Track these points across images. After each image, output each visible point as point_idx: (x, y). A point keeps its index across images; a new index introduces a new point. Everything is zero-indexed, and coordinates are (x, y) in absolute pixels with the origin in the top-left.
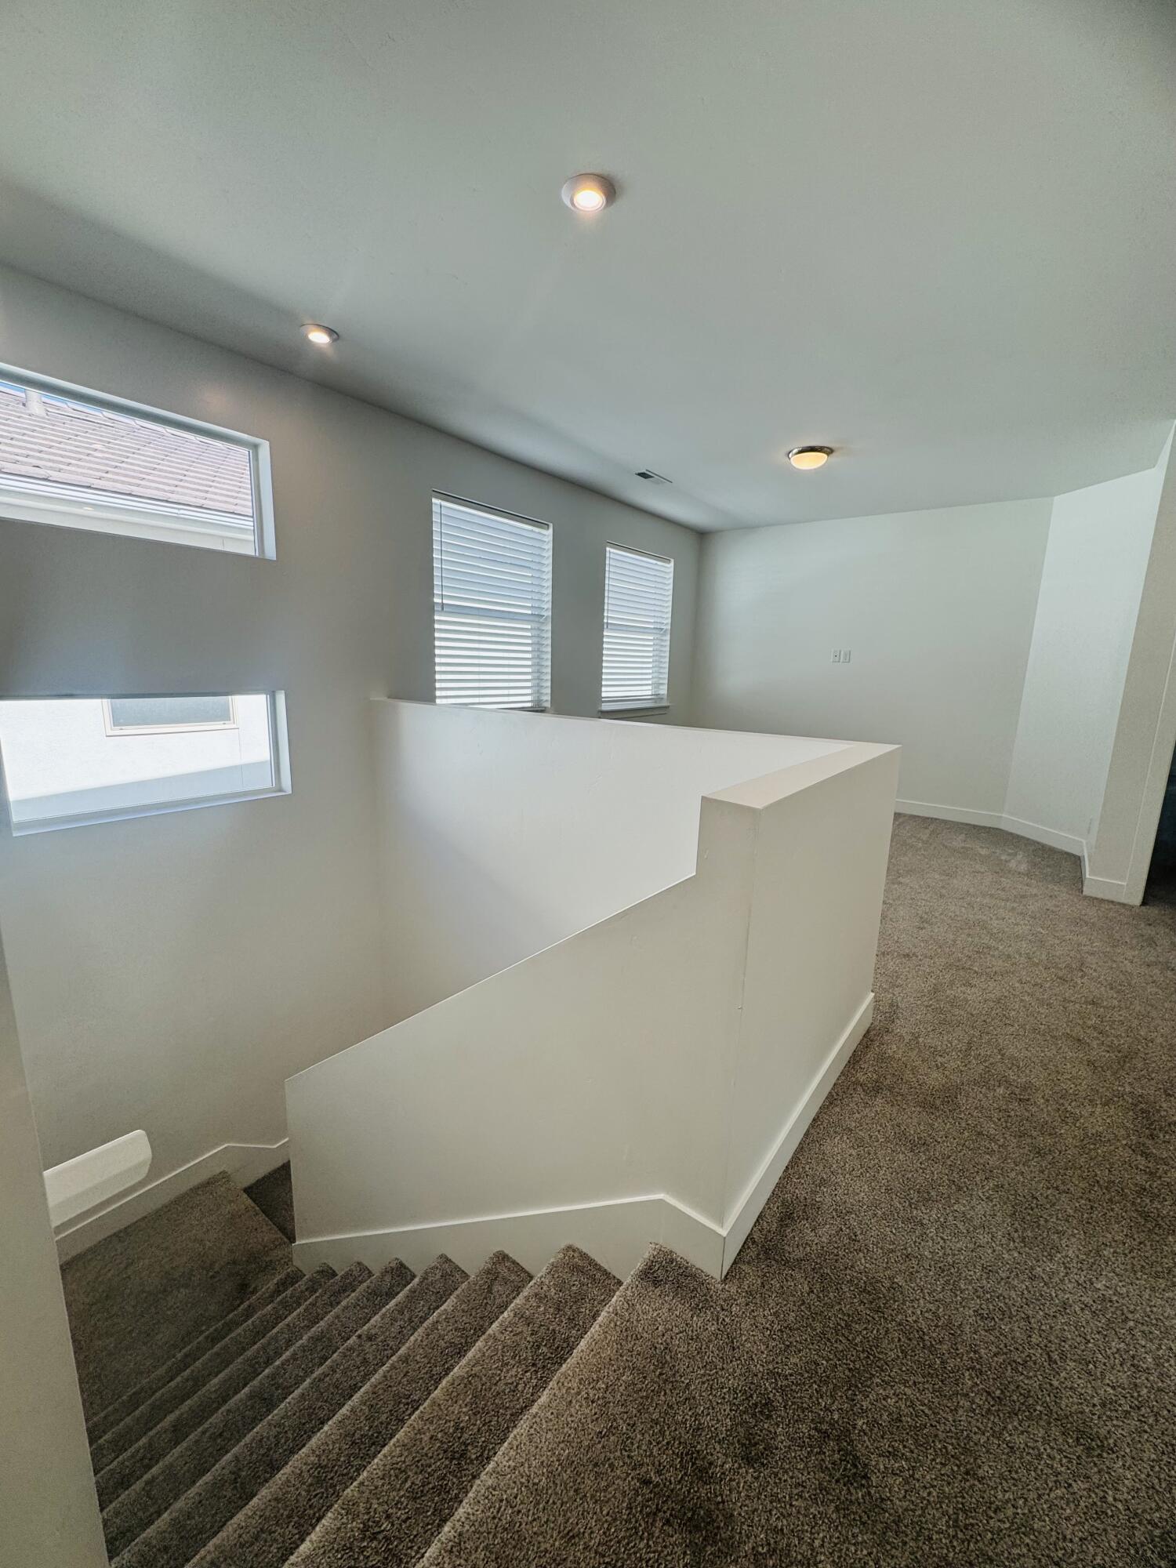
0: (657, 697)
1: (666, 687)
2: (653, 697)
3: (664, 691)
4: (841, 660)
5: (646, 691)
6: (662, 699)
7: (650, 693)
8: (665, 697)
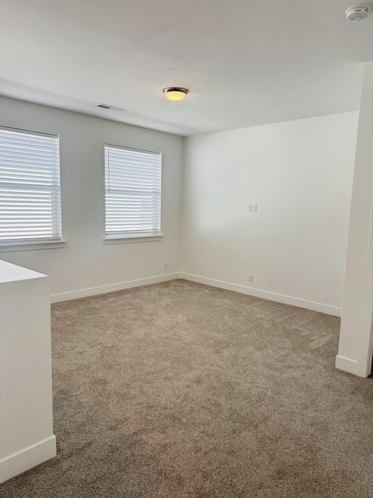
0: (156, 231)
1: (160, 225)
2: (154, 231)
3: (159, 227)
4: (252, 211)
5: (150, 227)
6: (158, 232)
7: (152, 228)
8: (160, 231)
